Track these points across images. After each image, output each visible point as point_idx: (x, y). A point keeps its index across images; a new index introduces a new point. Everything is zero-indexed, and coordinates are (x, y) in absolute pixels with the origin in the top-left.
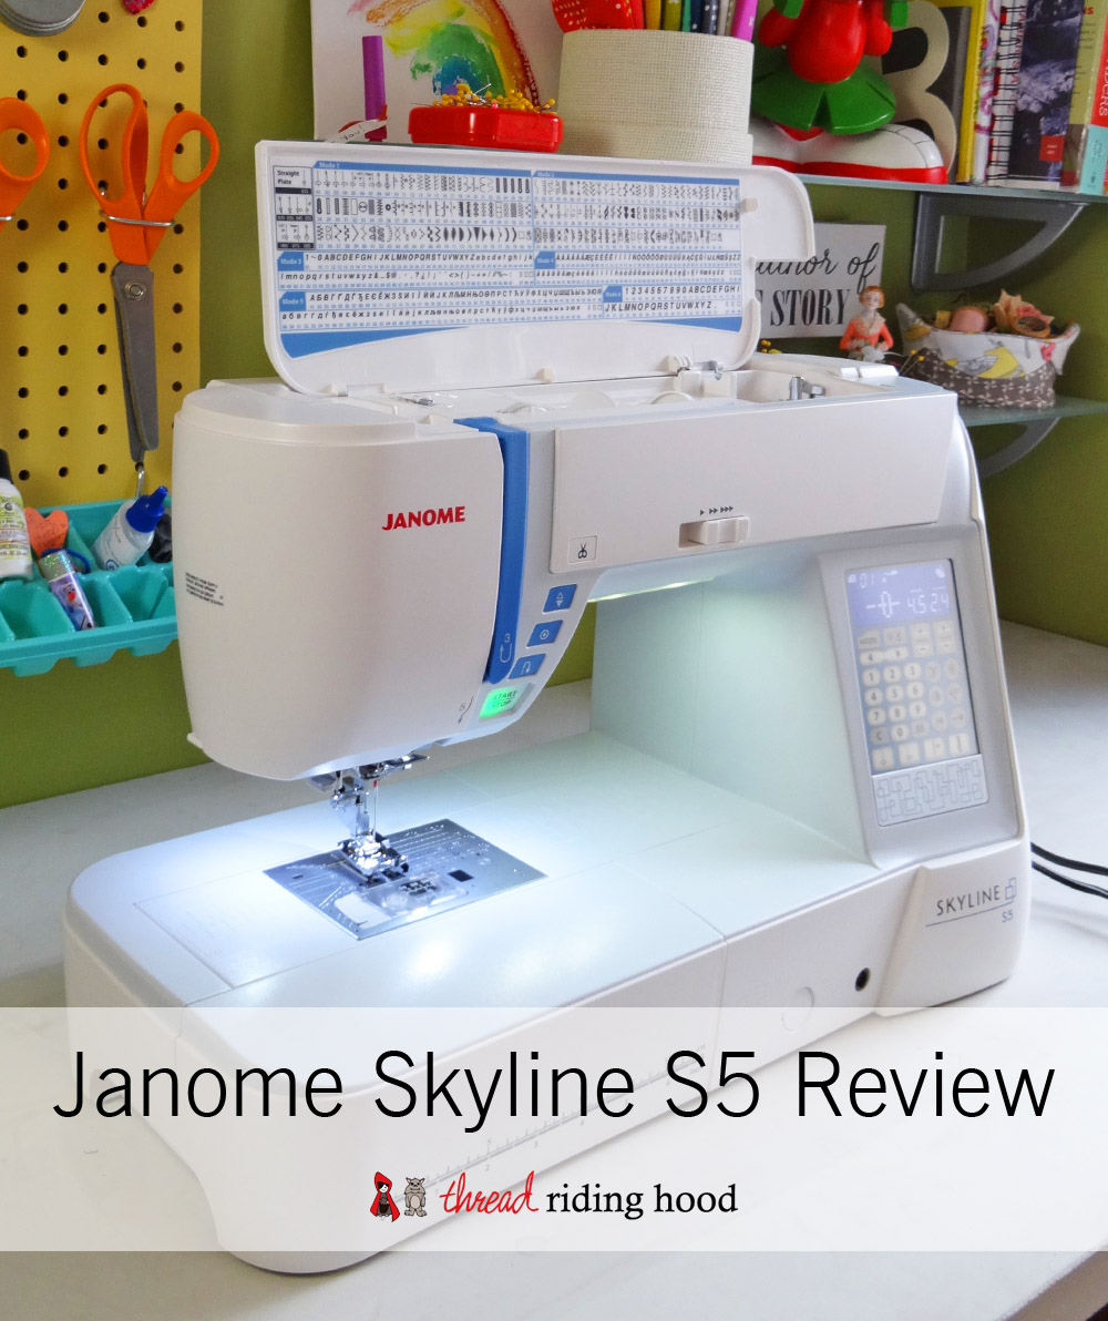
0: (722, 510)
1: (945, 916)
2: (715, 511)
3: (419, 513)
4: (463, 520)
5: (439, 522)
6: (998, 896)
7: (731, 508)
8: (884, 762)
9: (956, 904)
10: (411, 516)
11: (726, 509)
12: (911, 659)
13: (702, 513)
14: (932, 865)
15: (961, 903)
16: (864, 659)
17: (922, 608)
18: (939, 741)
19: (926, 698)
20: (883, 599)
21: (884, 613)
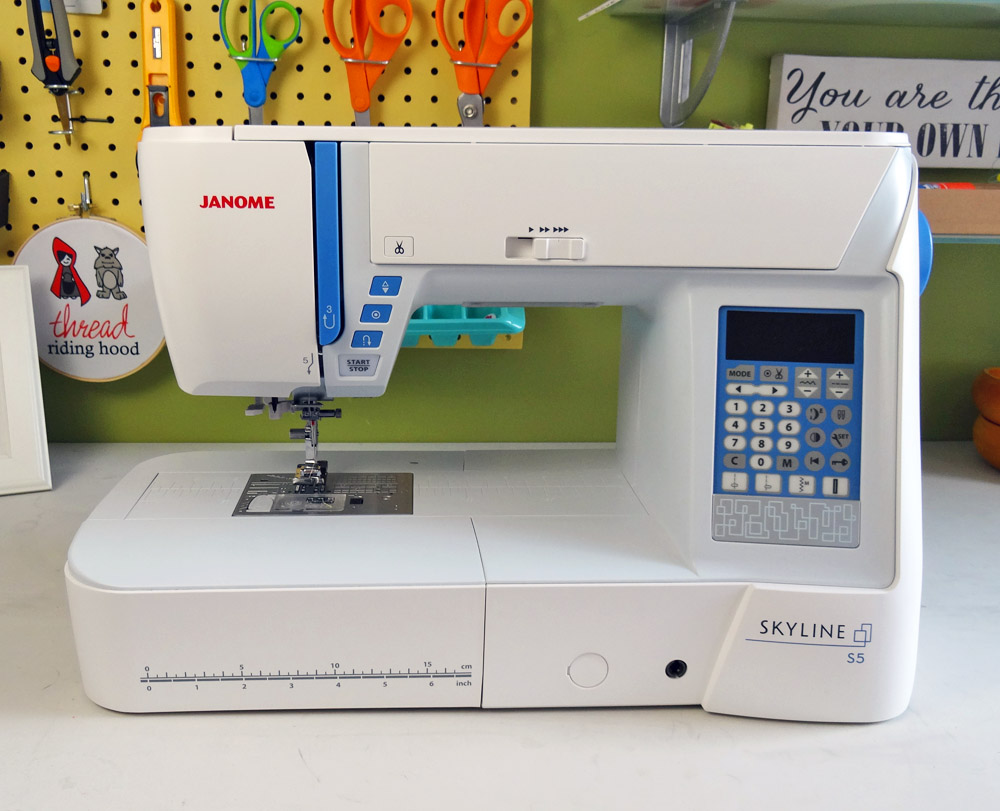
0: (555, 230)
1: (769, 635)
2: (547, 230)
3: (231, 198)
4: (273, 207)
5: (250, 207)
6: (841, 634)
7: (566, 230)
8: (735, 485)
10: (224, 199)
11: (560, 230)
12: (790, 397)
13: (531, 230)
14: (762, 586)
15: (791, 629)
16: (731, 389)
18: (811, 480)
19: (799, 436)
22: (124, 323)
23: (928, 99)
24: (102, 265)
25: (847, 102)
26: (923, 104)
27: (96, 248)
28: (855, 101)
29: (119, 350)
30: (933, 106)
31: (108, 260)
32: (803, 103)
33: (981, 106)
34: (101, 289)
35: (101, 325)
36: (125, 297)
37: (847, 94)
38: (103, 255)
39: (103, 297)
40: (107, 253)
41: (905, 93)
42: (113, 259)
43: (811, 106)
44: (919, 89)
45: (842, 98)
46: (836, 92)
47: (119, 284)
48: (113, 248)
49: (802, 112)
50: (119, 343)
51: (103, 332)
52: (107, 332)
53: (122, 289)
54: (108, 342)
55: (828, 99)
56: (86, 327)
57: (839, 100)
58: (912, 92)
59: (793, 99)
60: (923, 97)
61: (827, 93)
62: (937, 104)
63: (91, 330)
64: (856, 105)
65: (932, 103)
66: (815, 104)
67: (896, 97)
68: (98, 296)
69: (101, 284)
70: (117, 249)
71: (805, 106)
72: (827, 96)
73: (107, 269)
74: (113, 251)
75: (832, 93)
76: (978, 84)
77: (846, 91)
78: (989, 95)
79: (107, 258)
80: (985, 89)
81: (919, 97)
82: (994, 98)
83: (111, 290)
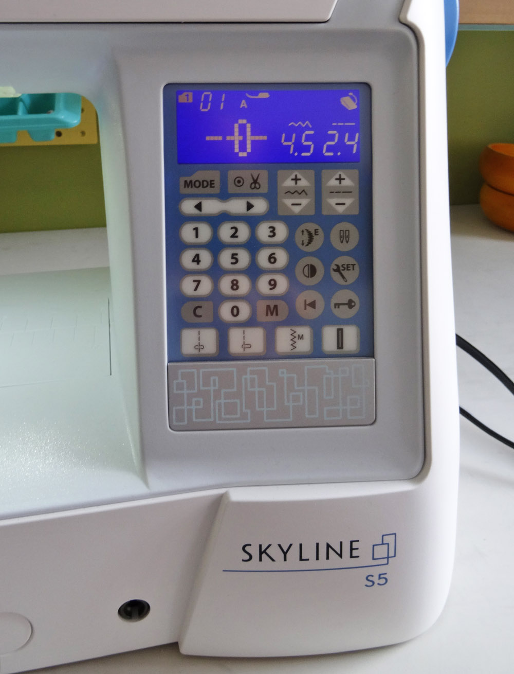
1: (255, 564)
6: (355, 553)
8: (199, 347)
9: (274, 552)
12: (272, 214)
14: (238, 495)
15: (285, 554)
16: (188, 207)
17: (307, 149)
18: (305, 331)
19: (288, 271)
20: (236, 130)
21: (237, 147)
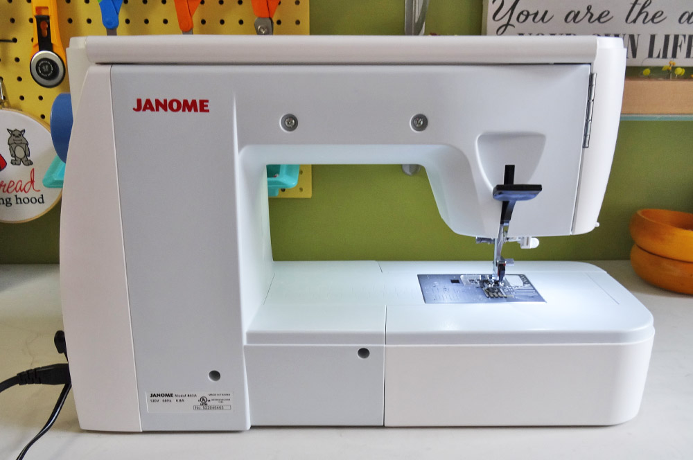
22: (32, 182)
23: (596, 16)
24: (13, 142)
25: (537, 19)
26: (592, 20)
27: (8, 130)
28: (543, 19)
29: (30, 201)
30: (599, 21)
31: (18, 139)
32: (505, 21)
33: (634, 21)
34: (14, 159)
35: (16, 183)
36: (31, 163)
37: (536, 14)
38: (14, 135)
39: (16, 164)
40: (17, 134)
41: (579, 12)
42: (21, 138)
43: (511, 23)
44: (589, 9)
45: (533, 16)
46: (528, 13)
47: (27, 154)
48: (20, 130)
49: (504, 27)
50: (29, 195)
51: (18, 188)
52: (20, 188)
53: (29, 158)
54: (21, 195)
55: (522, 18)
56: (5, 185)
57: (531, 18)
58: (584, 11)
59: (497, 18)
60: (592, 15)
61: (522, 13)
62: (602, 20)
63: (9, 187)
64: (543, 21)
65: (599, 19)
66: (514, 21)
67: (572, 15)
68: (12, 163)
69: (14, 155)
70: (24, 131)
71: (506, 23)
72: (522, 16)
73: (18, 145)
74: (21, 132)
75: (525, 13)
76: (632, 5)
77: (535, 11)
78: (640, 13)
79: (17, 137)
80: (637, 8)
81: (589, 15)
82: (644, 15)
83: (21, 159)
